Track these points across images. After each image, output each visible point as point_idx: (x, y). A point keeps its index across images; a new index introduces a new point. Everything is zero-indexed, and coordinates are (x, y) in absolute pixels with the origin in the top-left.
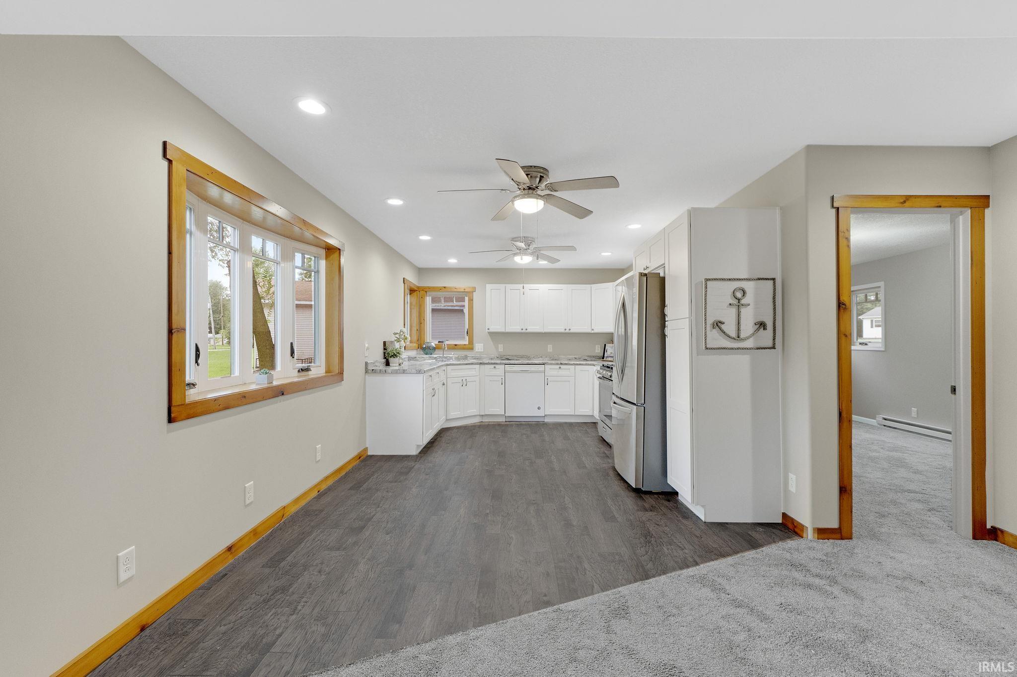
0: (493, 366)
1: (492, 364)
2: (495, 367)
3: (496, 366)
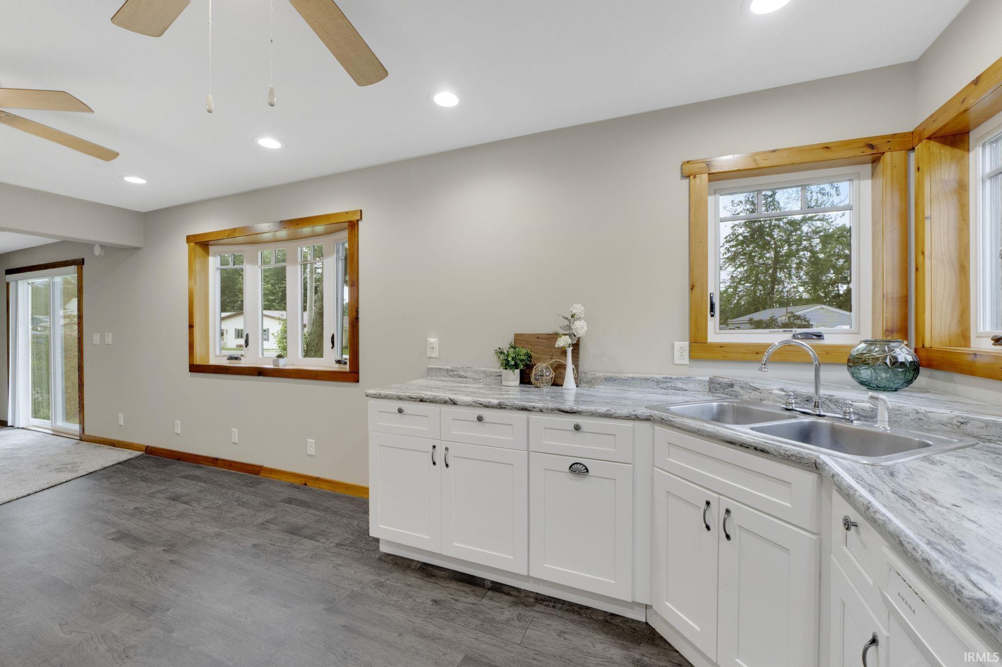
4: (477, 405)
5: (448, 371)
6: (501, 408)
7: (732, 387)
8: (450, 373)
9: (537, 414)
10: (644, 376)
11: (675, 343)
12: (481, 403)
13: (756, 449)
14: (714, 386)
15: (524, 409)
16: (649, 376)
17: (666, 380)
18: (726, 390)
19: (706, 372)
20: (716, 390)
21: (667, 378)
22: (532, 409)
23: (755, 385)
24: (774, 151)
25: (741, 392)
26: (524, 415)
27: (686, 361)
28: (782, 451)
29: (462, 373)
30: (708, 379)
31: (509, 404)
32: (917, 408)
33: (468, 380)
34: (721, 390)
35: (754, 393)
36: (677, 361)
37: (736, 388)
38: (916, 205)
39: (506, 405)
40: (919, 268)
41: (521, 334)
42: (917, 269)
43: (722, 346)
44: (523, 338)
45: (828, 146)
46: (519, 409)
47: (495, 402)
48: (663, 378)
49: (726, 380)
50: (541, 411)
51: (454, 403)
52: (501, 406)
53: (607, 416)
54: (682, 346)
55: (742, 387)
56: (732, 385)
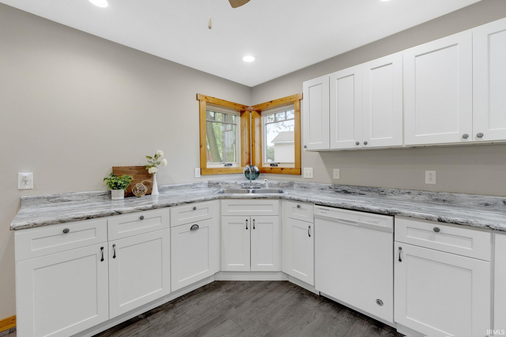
0: (296, 204)
1: (295, 200)
2: (299, 207)
3: (301, 204)
4: (138, 210)
5: (48, 198)
6: (154, 209)
7: (218, 184)
8: (52, 200)
9: (175, 207)
10: (185, 184)
11: (195, 169)
12: (140, 208)
13: (263, 198)
14: (210, 185)
15: (168, 206)
16: (187, 184)
17: (194, 185)
18: (216, 185)
19: (207, 179)
20: (211, 186)
21: (194, 184)
22: (172, 205)
23: (227, 182)
24: (224, 100)
25: (222, 185)
26: (167, 209)
27: (199, 176)
28: (271, 196)
29: (65, 198)
30: (207, 182)
31: (159, 205)
32: (270, 182)
33: (72, 202)
34: (214, 186)
35: (227, 185)
36: (196, 176)
37: (219, 184)
38: (252, 128)
39: (157, 206)
40: (253, 145)
41: (118, 167)
42: (252, 146)
43: (211, 169)
44: (120, 170)
45: (236, 104)
46: (165, 207)
47: (150, 206)
48: (193, 184)
49: (215, 182)
50: (177, 205)
51: (119, 213)
52: (154, 208)
53: (205, 200)
54: (198, 170)
55: (222, 184)
56: (218, 183)
